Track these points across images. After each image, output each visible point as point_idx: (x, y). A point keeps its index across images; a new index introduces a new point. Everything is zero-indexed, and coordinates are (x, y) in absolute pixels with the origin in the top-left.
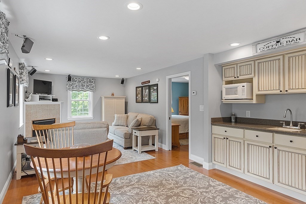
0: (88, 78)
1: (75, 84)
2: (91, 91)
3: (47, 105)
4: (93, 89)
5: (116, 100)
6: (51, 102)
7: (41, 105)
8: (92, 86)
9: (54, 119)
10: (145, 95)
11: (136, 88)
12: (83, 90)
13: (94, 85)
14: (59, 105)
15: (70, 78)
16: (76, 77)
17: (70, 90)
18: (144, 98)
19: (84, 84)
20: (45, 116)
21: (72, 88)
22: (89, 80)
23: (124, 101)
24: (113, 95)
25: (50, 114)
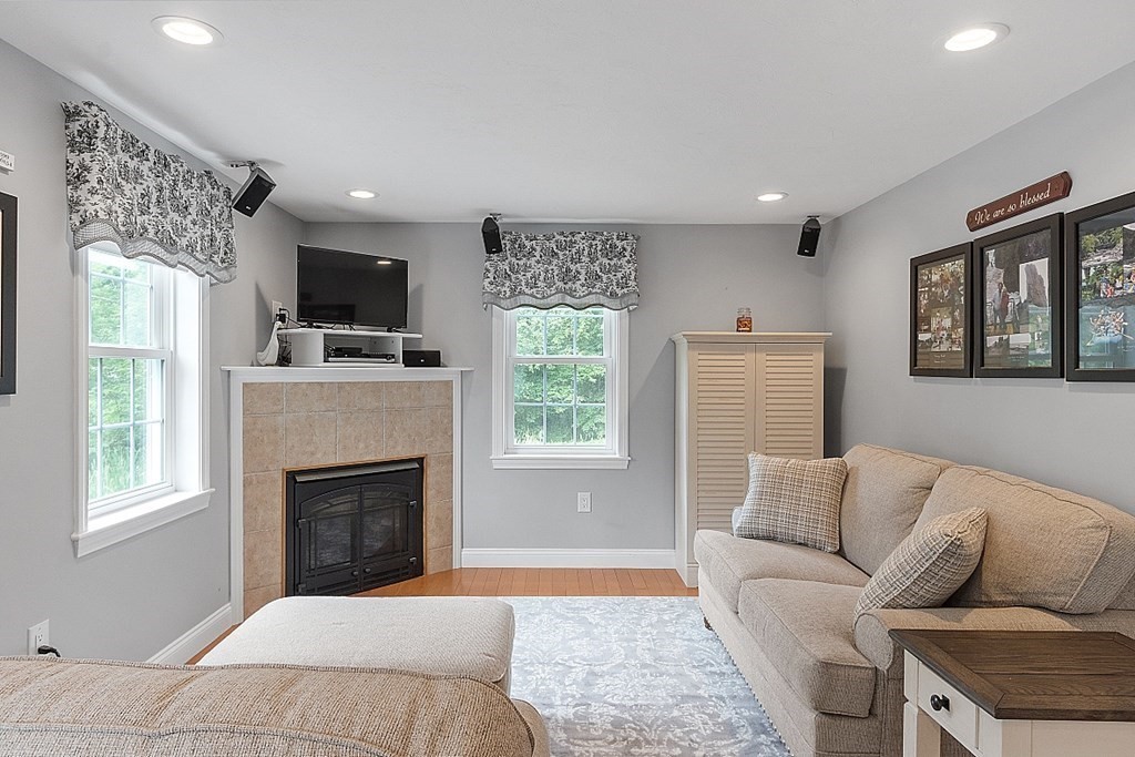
0: (594, 231)
1: (527, 268)
2: (616, 303)
3: (376, 387)
4: (624, 295)
5: (762, 356)
6: (395, 371)
7: (341, 386)
8: (619, 275)
9: (420, 460)
10: (1003, 311)
11: (917, 265)
12: (569, 300)
13: (628, 269)
14: (448, 384)
15: (492, 237)
16: (534, 229)
17: (504, 303)
18: (991, 341)
19: (573, 267)
20: (361, 445)
21: (513, 290)
22: (604, 243)
23: (818, 360)
24: (744, 323)
25: (391, 436)
